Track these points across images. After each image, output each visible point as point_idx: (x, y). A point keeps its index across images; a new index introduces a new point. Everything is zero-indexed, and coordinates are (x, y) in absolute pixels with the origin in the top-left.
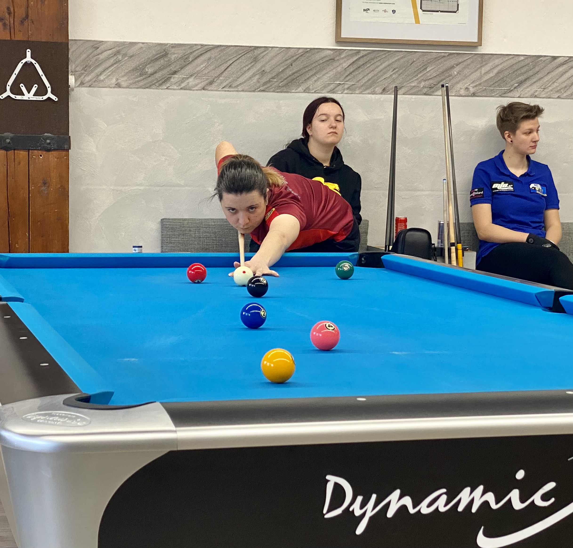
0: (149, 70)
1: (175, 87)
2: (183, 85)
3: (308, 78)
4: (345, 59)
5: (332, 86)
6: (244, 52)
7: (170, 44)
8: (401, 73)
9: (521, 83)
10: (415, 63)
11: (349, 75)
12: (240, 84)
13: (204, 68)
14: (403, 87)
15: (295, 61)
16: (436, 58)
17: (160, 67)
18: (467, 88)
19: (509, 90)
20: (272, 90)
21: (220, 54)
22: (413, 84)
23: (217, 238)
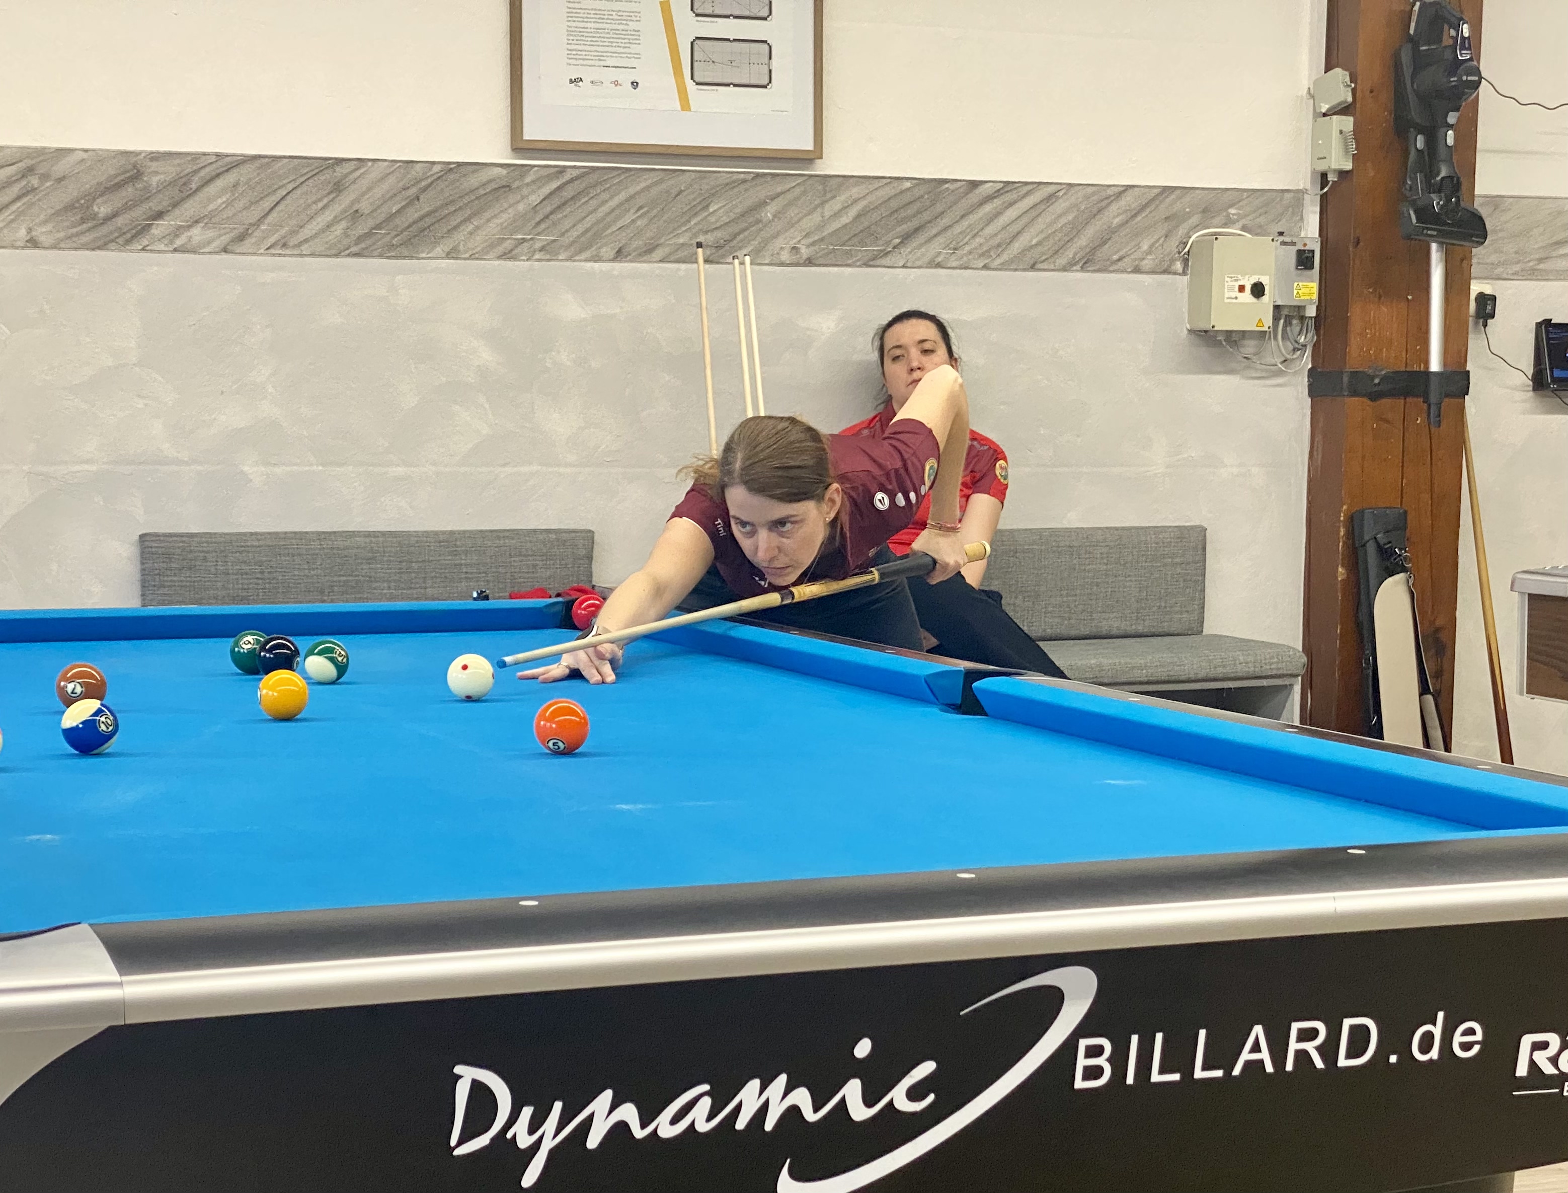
0: (102, 209)
1: (162, 247)
2: (178, 242)
3: (456, 228)
4: (534, 187)
5: (508, 244)
6: (313, 170)
7: (145, 152)
8: (654, 217)
9: (906, 238)
10: (684, 194)
11: (542, 220)
12: (306, 241)
13: (224, 206)
14: (657, 245)
15: (424, 190)
16: (727, 184)
17: (126, 203)
18: (794, 248)
19: (881, 251)
20: (375, 253)
21: (258, 174)
22: (681, 241)
23: (266, 575)
